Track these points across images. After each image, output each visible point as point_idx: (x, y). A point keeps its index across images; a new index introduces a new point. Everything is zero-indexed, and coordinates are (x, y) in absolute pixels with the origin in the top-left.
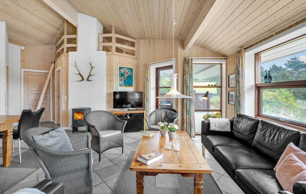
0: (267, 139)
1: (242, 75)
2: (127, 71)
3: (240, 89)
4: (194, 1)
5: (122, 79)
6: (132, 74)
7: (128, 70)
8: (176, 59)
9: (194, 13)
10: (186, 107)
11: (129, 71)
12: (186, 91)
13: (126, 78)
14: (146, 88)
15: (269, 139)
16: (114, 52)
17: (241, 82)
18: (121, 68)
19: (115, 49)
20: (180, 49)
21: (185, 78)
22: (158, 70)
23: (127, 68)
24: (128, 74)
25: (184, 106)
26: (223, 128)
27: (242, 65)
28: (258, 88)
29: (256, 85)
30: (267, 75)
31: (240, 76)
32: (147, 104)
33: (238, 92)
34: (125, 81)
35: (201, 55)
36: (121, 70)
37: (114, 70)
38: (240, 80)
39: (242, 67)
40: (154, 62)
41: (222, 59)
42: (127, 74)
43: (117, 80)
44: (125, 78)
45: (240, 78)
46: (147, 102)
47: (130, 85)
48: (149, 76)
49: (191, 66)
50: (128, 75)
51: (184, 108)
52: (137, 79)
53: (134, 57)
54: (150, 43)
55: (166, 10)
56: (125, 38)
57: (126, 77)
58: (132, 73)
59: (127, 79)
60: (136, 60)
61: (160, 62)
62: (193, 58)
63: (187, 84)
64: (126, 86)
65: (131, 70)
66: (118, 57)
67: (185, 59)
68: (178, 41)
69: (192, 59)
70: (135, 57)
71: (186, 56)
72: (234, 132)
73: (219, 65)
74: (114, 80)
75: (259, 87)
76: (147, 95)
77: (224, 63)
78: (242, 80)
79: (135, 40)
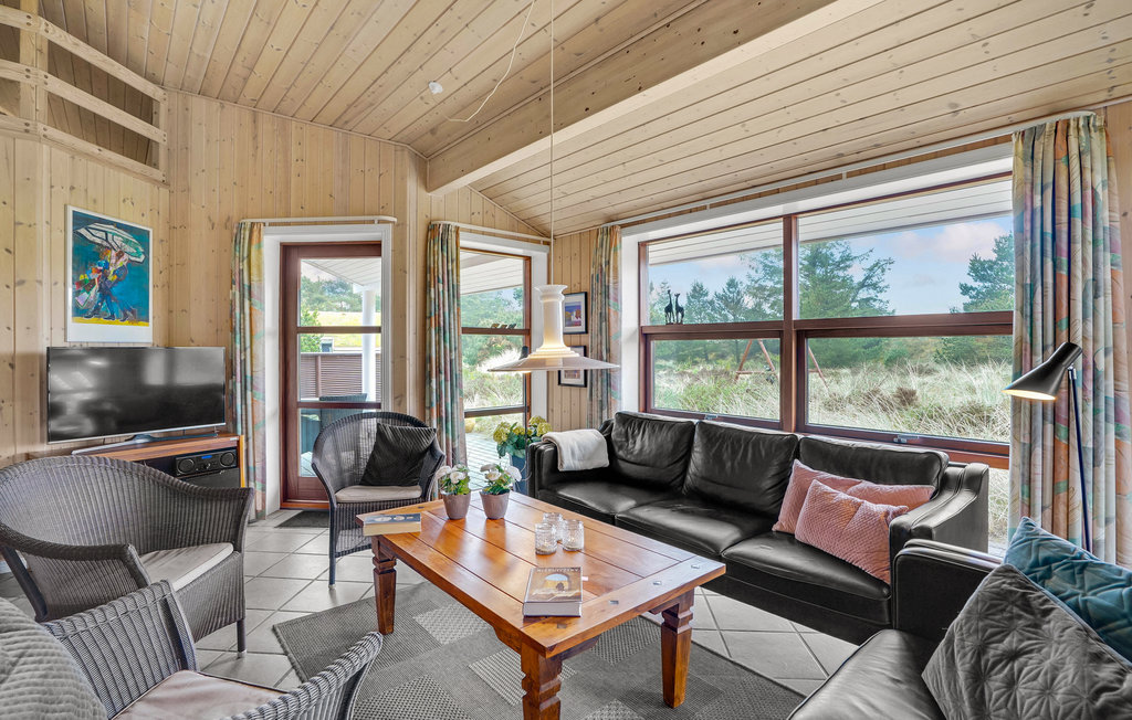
0: (729, 464)
1: (616, 300)
2: (118, 241)
3: (612, 340)
4: (563, 49)
5: (92, 283)
6: (147, 259)
7: (126, 235)
8: (395, 220)
9: (534, 82)
10: (439, 406)
11: (127, 241)
12: (438, 343)
13: (111, 278)
14: (242, 330)
15: (733, 464)
16: (41, 127)
17: (612, 319)
18: (81, 220)
19: (42, 105)
20: (412, 185)
21: (433, 296)
22: (289, 253)
23: (119, 226)
24: (126, 256)
25: (431, 403)
26: (590, 457)
27: (616, 269)
28: (646, 337)
29: (641, 328)
30: (671, 305)
31: (612, 301)
32: (249, 402)
33: (604, 347)
34: (105, 293)
35: (479, 218)
36: (83, 231)
37: (43, 229)
38: (612, 314)
39: (616, 277)
40: (284, 218)
41: (538, 242)
42: (120, 255)
43: (61, 285)
44: (105, 276)
45: (612, 309)
46: (249, 393)
47: (137, 313)
48: (254, 278)
49: (455, 257)
50: (122, 262)
51: (430, 408)
52: (168, 285)
53: (155, 177)
54: (256, 128)
55: (434, 31)
56: (104, 61)
57: (112, 269)
58: (146, 253)
59: (120, 285)
60: (164, 191)
61: (316, 223)
62: (461, 225)
63: (442, 318)
64: (112, 317)
65: (141, 237)
66: (66, 156)
67: (431, 228)
68: (406, 153)
69: (457, 228)
70: (158, 174)
71: (434, 215)
72: (623, 465)
73: (520, 262)
74: (40, 282)
75: (646, 335)
76: (243, 362)
77: (540, 256)
78: (616, 312)
79: (161, 92)
